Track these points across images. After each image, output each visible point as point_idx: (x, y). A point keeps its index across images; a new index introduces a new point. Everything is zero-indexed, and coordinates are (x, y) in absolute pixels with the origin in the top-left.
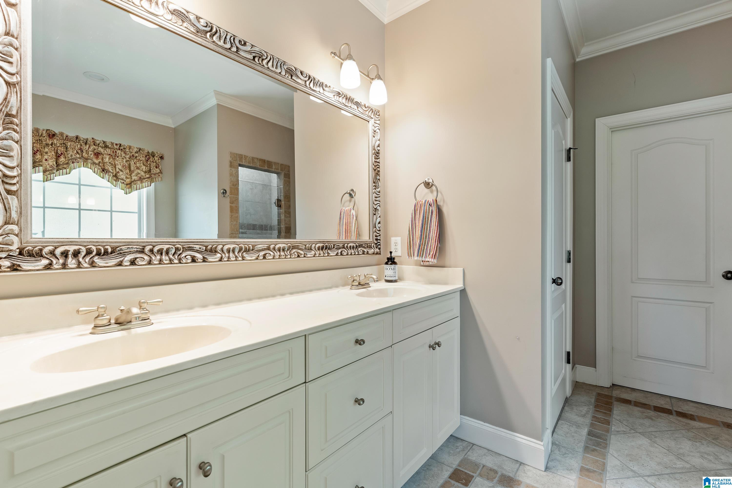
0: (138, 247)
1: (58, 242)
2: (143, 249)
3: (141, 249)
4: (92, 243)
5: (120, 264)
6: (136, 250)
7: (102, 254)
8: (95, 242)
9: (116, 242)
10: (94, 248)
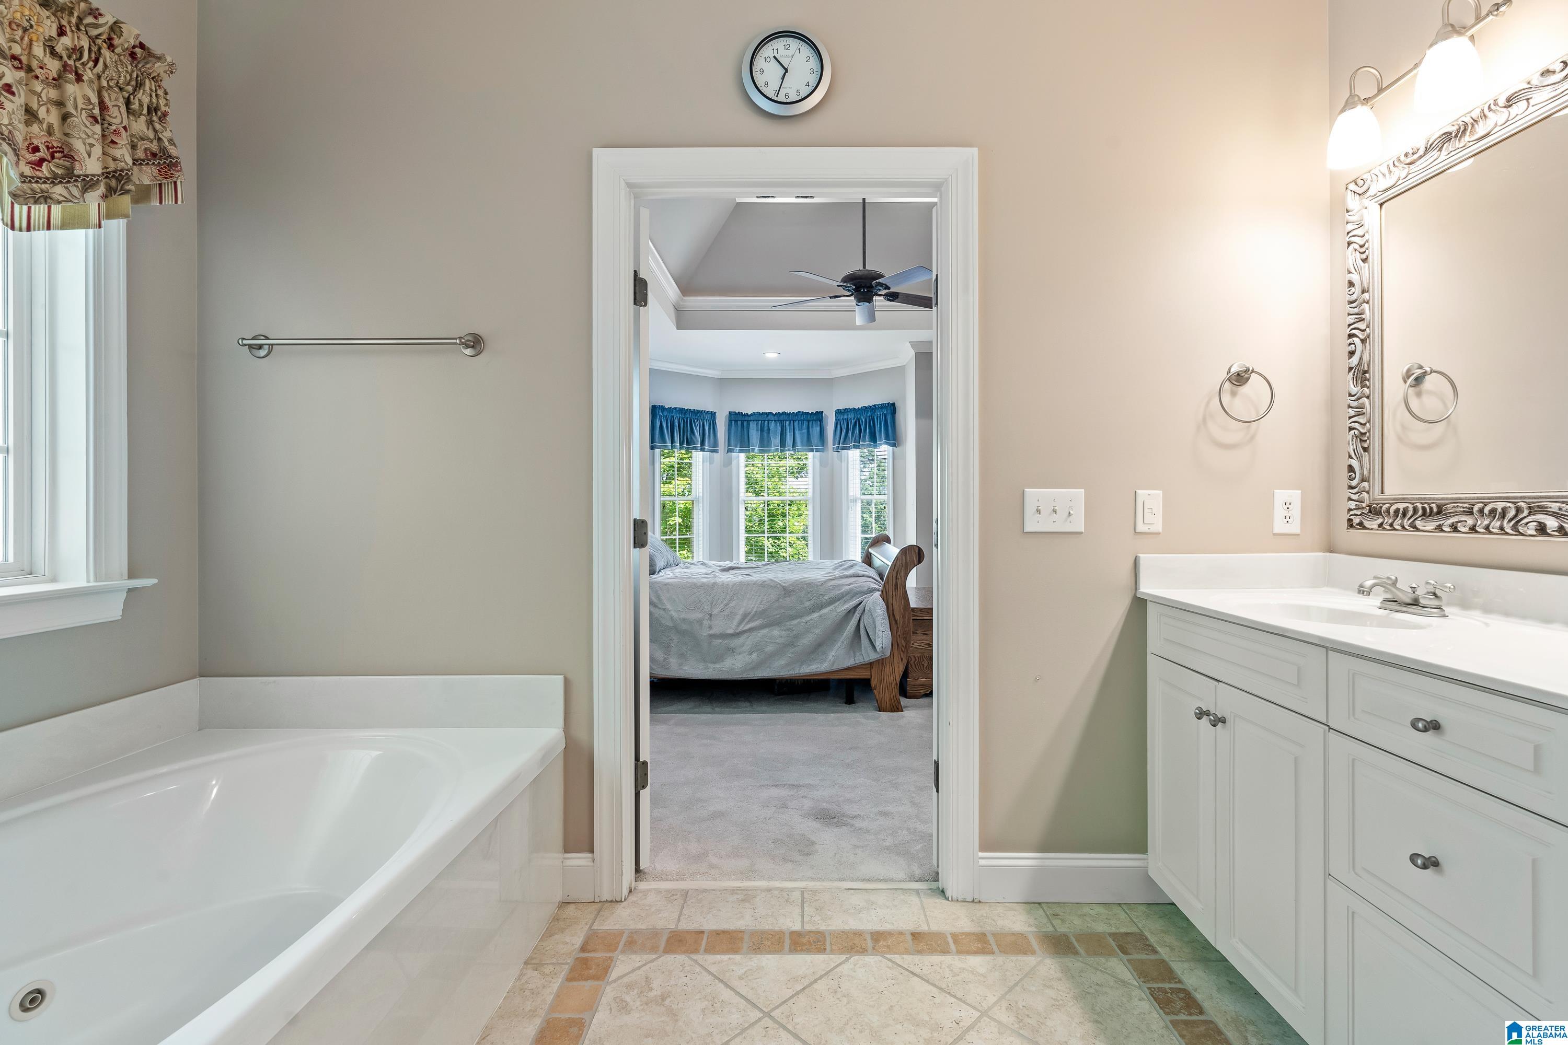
0: (1464, 505)
1: (1394, 499)
2: (1472, 508)
3: (1469, 509)
4: (1418, 500)
5: (1439, 528)
6: (1462, 509)
7: (1428, 515)
8: (1422, 500)
9: (1442, 499)
10: (1419, 506)
